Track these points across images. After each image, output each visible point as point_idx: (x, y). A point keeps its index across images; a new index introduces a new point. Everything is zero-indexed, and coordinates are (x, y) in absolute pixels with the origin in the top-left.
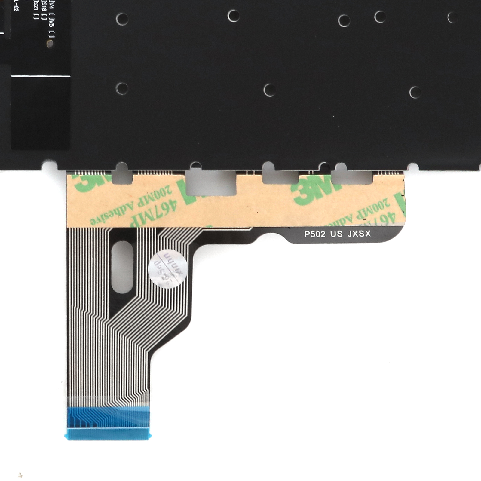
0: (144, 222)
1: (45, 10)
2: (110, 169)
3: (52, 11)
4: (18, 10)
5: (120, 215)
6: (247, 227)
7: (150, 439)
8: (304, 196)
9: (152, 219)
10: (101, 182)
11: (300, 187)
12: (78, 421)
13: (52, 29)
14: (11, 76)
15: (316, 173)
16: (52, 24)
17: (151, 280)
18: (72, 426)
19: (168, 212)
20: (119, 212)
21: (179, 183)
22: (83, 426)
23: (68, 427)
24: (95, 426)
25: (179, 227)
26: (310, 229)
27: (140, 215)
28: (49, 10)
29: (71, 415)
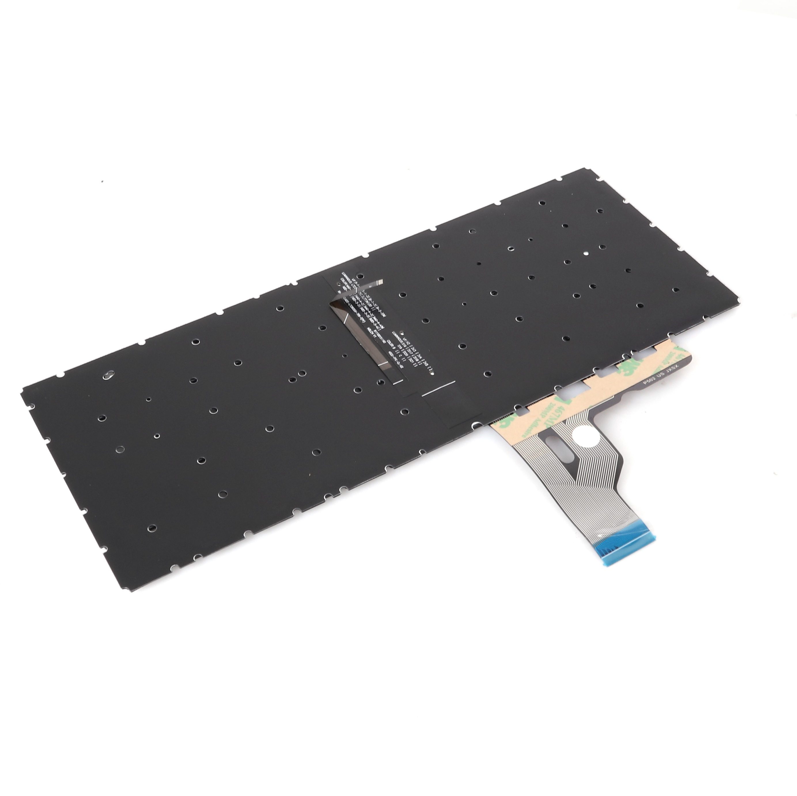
0: (553, 423)
1: (418, 360)
2: (512, 411)
3: (422, 359)
4: (403, 367)
5: (536, 426)
6: (610, 396)
7: (657, 539)
8: (628, 372)
9: (556, 419)
10: (513, 419)
11: (622, 370)
12: (604, 551)
13: (428, 366)
14: (422, 396)
15: (623, 361)
16: (426, 364)
17: (582, 447)
18: (603, 555)
19: (562, 413)
20: (535, 425)
21: (556, 399)
22: (610, 552)
23: (601, 557)
24: (617, 548)
25: (574, 415)
26: (645, 380)
27: (547, 421)
28: (420, 360)
29: (597, 549)
